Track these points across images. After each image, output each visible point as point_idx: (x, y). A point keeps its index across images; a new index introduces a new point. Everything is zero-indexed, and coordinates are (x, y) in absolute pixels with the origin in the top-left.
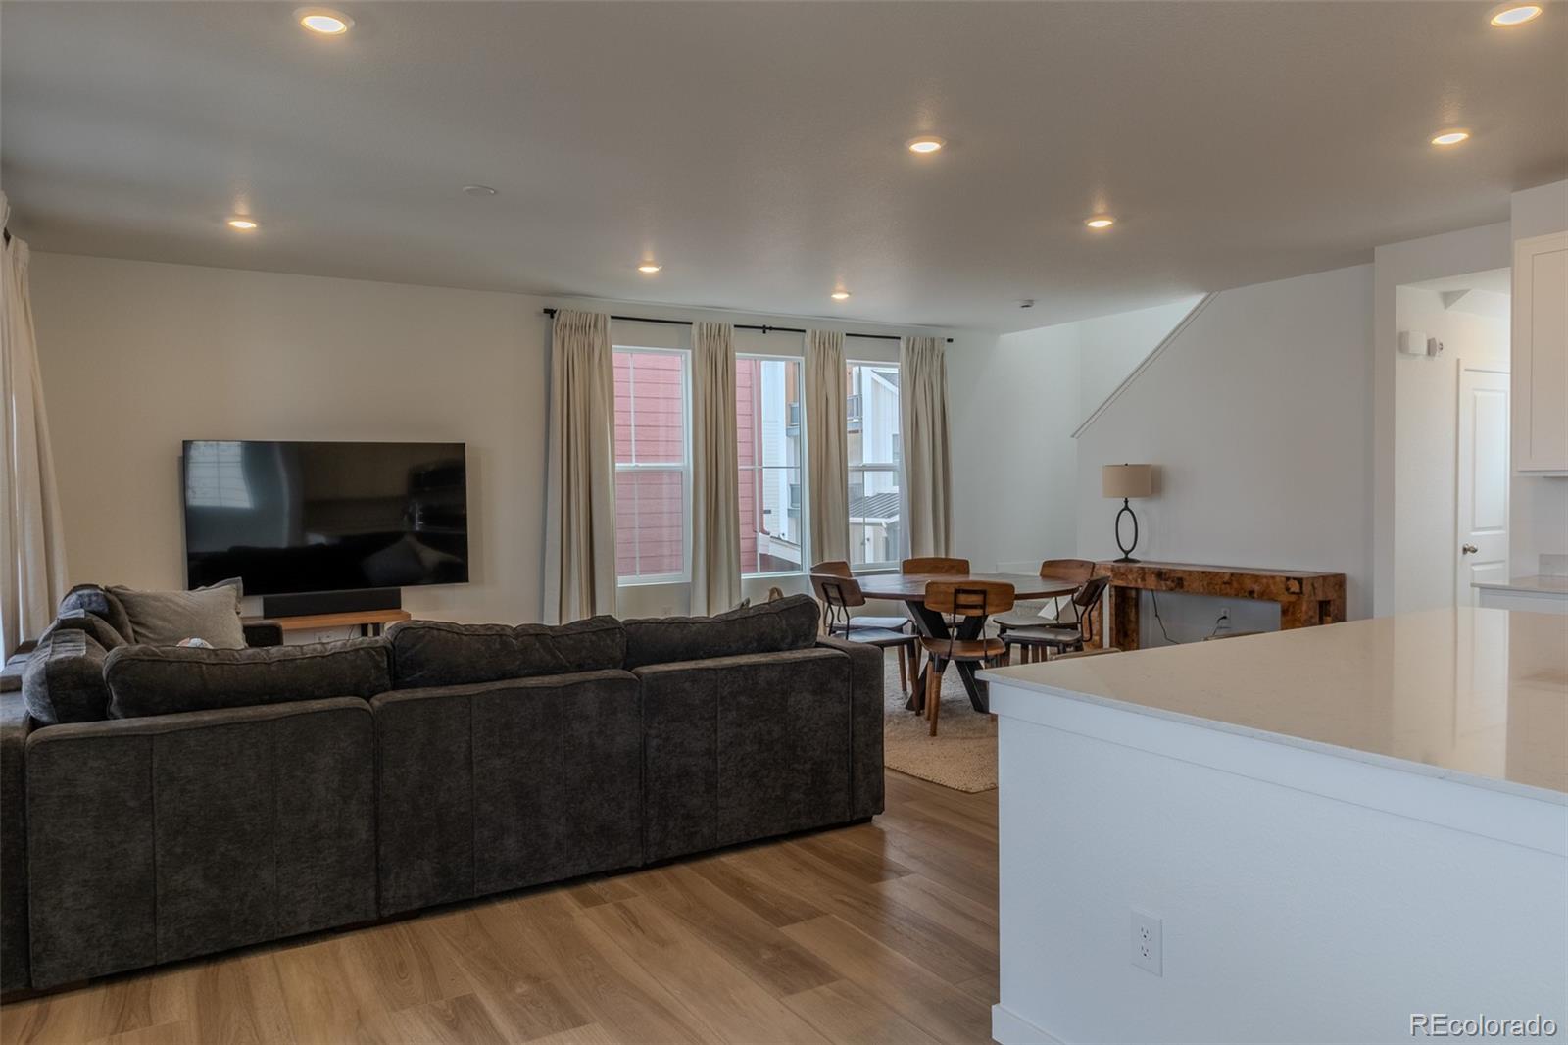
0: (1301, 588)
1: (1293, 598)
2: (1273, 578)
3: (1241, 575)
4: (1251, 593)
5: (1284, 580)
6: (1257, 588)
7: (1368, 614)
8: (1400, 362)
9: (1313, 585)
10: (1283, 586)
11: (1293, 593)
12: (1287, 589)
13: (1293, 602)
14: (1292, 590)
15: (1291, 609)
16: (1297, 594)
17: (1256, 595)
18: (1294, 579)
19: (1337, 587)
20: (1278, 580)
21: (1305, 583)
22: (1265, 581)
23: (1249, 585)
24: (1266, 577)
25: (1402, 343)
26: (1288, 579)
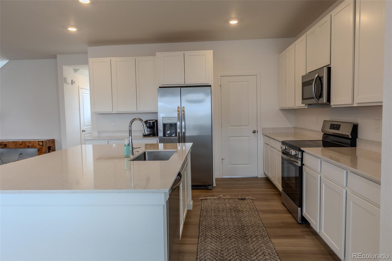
0: (43, 144)
1: (41, 147)
2: (35, 142)
3: (25, 142)
4: (29, 146)
5: (38, 142)
6: (30, 145)
7: (61, 148)
8: (65, 85)
9: (46, 142)
10: (37, 144)
11: (41, 145)
12: (39, 144)
13: (41, 148)
14: (40, 144)
15: (40, 150)
16: (42, 145)
17: (30, 147)
18: (41, 141)
19: (52, 143)
20: (36, 142)
21: (44, 142)
22: (32, 143)
23: (28, 144)
24: (33, 142)
25: (65, 80)
26: (39, 142)
